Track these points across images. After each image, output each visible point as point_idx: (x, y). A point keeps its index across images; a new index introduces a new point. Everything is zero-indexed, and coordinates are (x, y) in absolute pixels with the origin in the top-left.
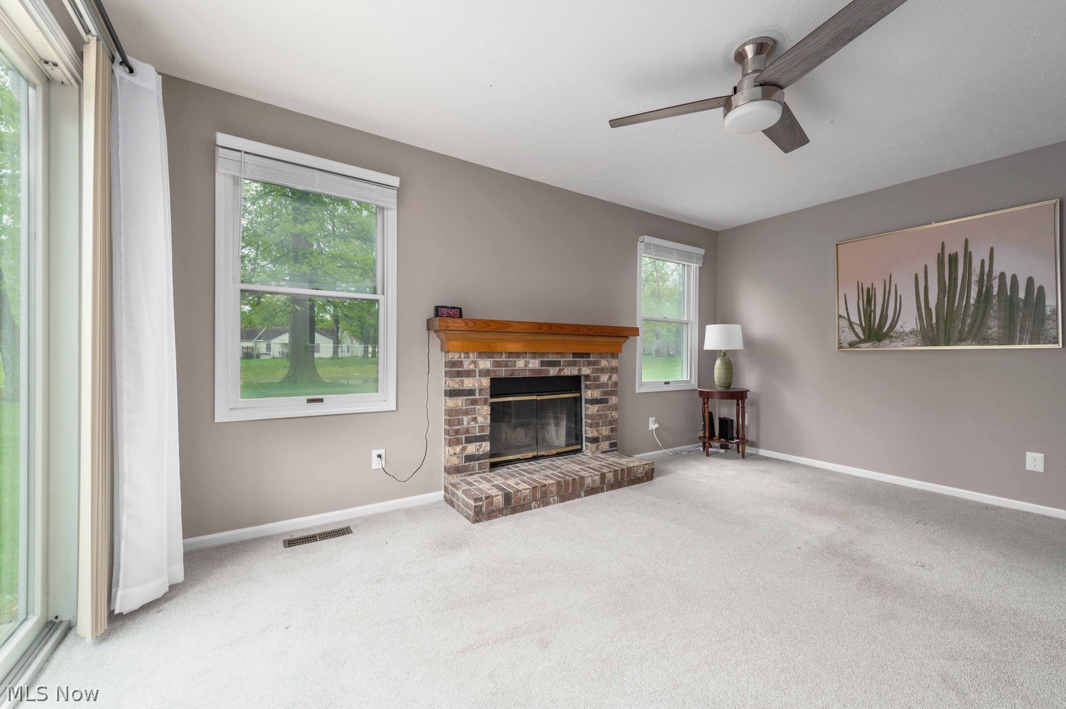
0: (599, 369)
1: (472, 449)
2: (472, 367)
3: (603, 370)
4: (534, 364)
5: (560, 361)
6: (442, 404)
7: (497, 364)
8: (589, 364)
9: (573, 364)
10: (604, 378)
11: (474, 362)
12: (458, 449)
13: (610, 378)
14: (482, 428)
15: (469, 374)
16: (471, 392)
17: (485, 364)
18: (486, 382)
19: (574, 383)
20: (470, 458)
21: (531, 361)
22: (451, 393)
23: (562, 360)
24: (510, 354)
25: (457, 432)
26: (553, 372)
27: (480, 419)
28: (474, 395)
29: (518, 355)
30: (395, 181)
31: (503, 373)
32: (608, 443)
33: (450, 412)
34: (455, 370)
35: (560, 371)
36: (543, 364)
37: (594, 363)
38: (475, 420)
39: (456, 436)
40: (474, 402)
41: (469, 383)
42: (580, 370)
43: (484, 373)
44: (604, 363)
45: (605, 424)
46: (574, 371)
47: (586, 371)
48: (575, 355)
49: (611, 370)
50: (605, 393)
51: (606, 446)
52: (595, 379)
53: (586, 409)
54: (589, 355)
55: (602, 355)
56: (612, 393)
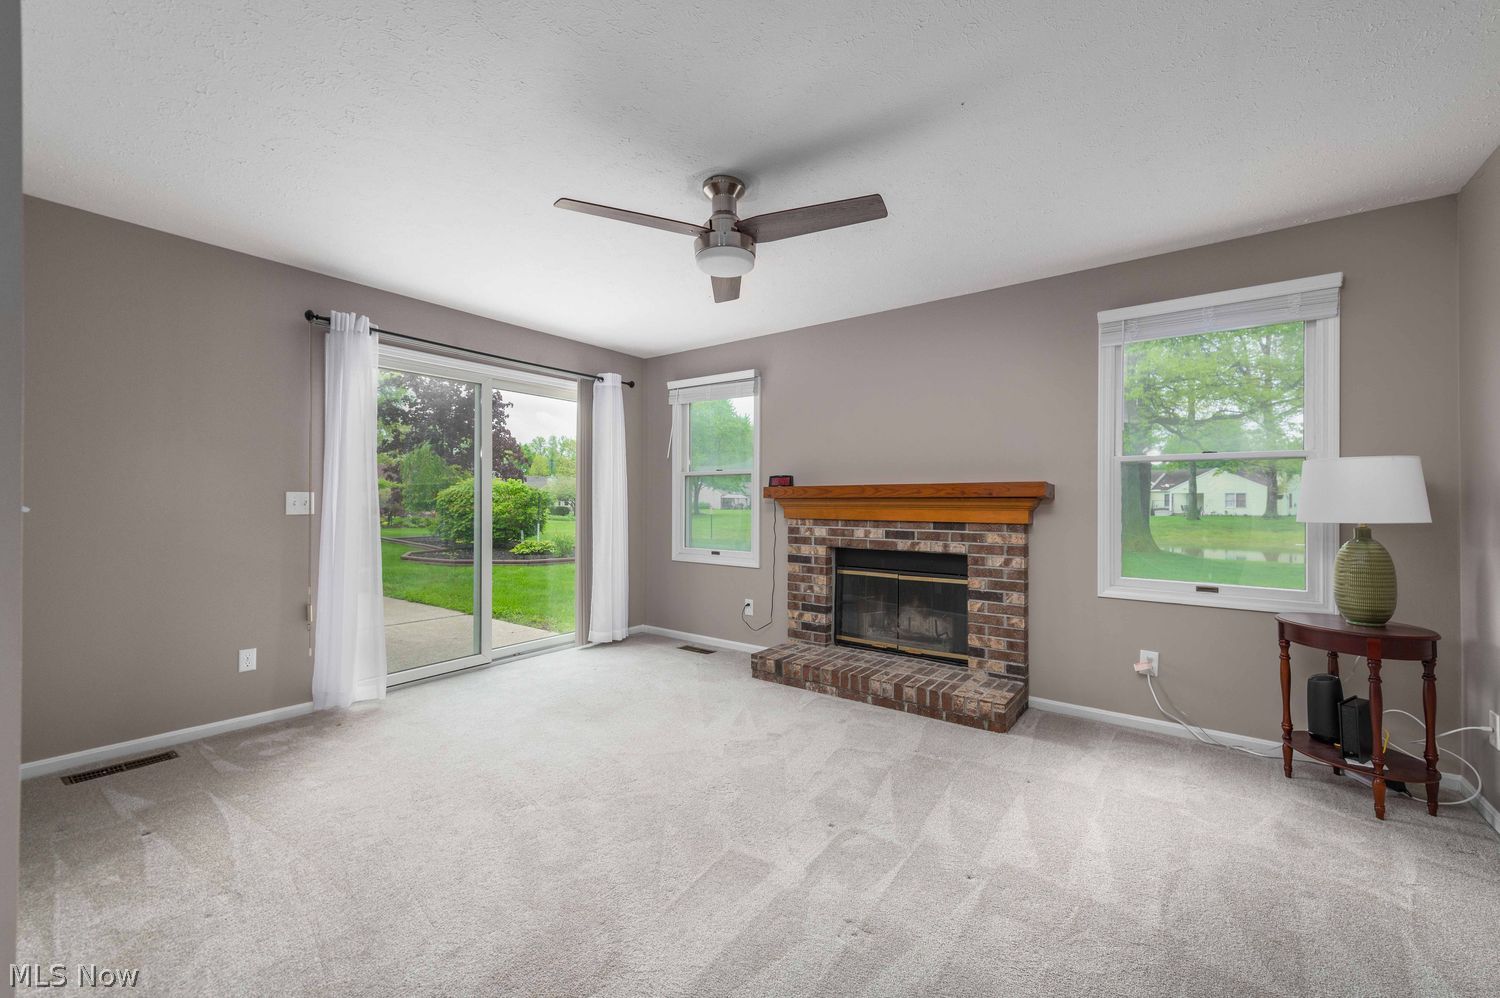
0: (983, 547)
1: (808, 617)
2: (808, 533)
3: (992, 550)
4: (877, 534)
5: (913, 533)
6: (785, 568)
7: (833, 532)
8: (963, 538)
9: (937, 537)
10: (995, 562)
11: (810, 530)
12: (796, 614)
13: (1007, 563)
14: (818, 598)
15: (805, 541)
16: (807, 560)
17: (821, 532)
18: (822, 551)
19: (956, 564)
20: (806, 626)
21: (872, 530)
22: (792, 559)
23: (916, 531)
24: (847, 522)
25: (795, 597)
26: (902, 545)
27: (816, 589)
28: (810, 562)
29: (857, 522)
30: (750, 373)
31: (840, 542)
32: (1003, 664)
33: (792, 577)
34: (795, 538)
35: (913, 545)
36: (888, 534)
37: (974, 538)
38: (811, 588)
39: (797, 602)
40: (810, 570)
41: (806, 550)
42: (946, 546)
43: (820, 541)
44: (992, 538)
45: (996, 632)
46: (936, 547)
47: (957, 548)
48: (937, 525)
49: (1012, 550)
50: (996, 585)
51: (999, 667)
52: (976, 561)
53: (974, 606)
54: (961, 525)
55: (989, 526)
56: (1012, 587)
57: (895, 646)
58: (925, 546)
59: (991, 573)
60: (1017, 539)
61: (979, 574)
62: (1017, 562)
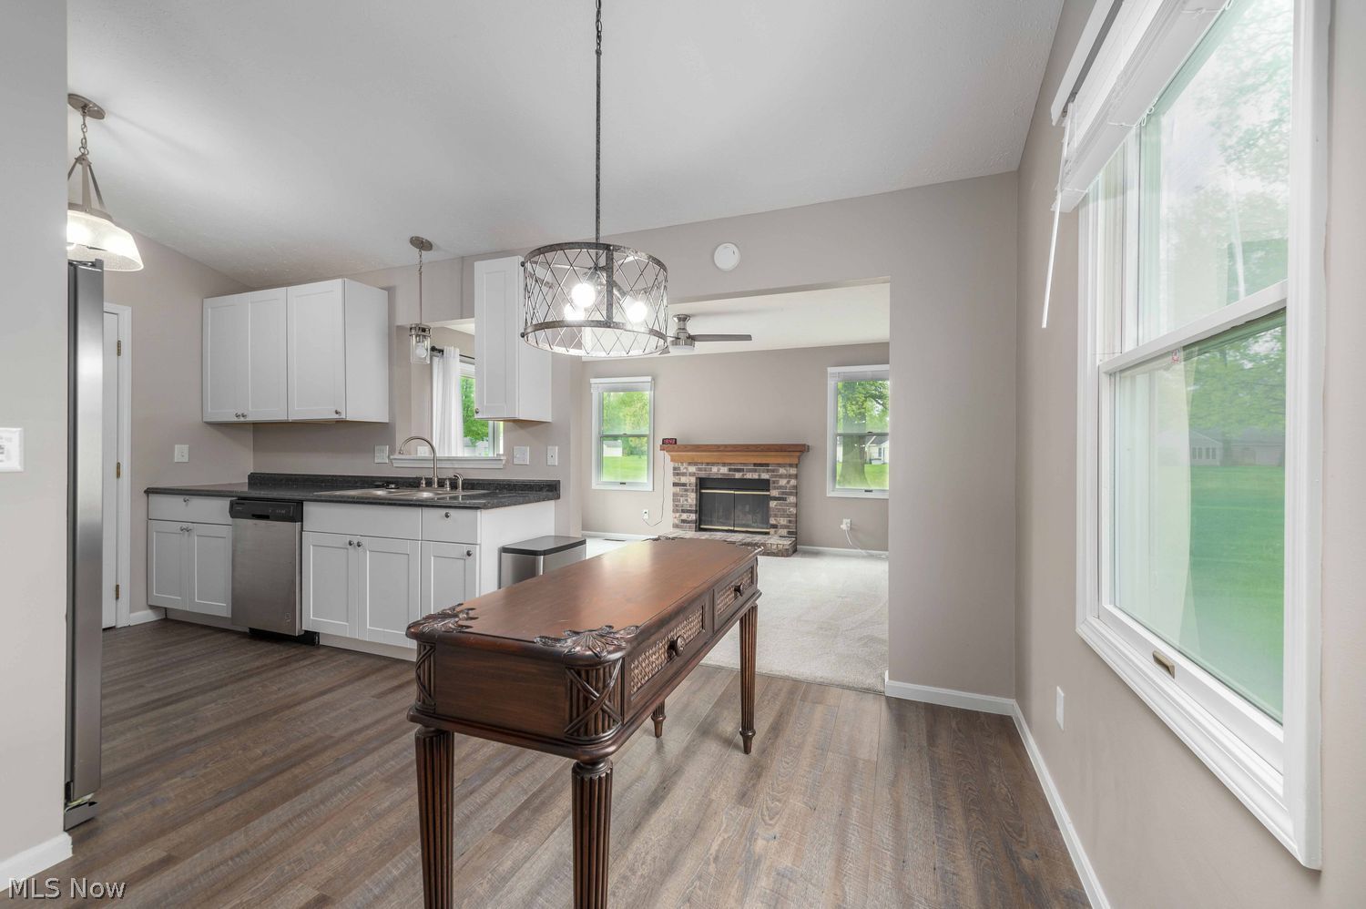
0: (777, 475)
1: (685, 516)
2: (685, 471)
3: (781, 476)
4: (724, 470)
5: (743, 469)
6: (671, 490)
7: (700, 470)
8: (768, 471)
9: (755, 471)
10: (783, 482)
11: (686, 468)
12: (678, 515)
13: (788, 482)
14: (691, 506)
15: (684, 474)
16: (684, 485)
17: (692, 469)
18: (693, 480)
19: (765, 485)
20: (683, 521)
21: (722, 468)
22: (675, 484)
23: (745, 468)
24: (708, 464)
25: (677, 506)
26: (738, 475)
27: (689, 500)
28: (687, 486)
29: (713, 464)
30: (649, 379)
31: (703, 474)
32: (786, 531)
33: (675, 495)
34: (677, 472)
35: (743, 475)
36: (730, 470)
37: (773, 471)
38: (687, 500)
39: (679, 509)
40: (686, 490)
41: (683, 480)
42: (759, 475)
43: (691, 475)
44: (782, 471)
45: (782, 516)
46: (755, 476)
47: (765, 476)
48: (755, 465)
49: (790, 476)
50: (783, 493)
51: (784, 532)
52: (774, 482)
53: (773, 504)
54: (767, 465)
55: (780, 465)
56: (791, 494)
57: (732, 528)
58: (749, 476)
59: (781, 487)
60: (793, 471)
61: (775, 488)
62: (793, 482)
